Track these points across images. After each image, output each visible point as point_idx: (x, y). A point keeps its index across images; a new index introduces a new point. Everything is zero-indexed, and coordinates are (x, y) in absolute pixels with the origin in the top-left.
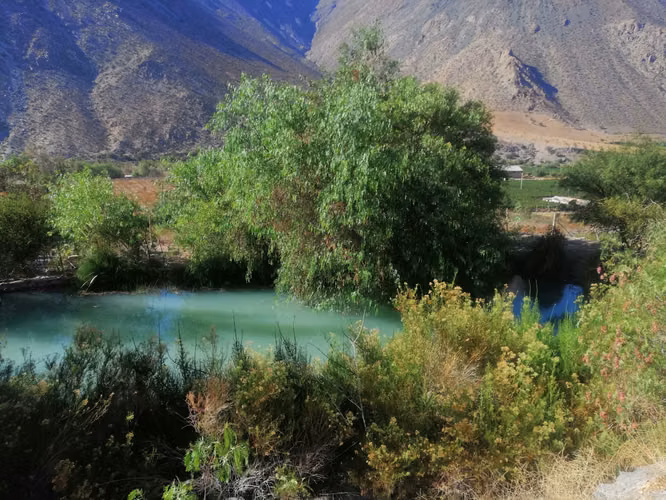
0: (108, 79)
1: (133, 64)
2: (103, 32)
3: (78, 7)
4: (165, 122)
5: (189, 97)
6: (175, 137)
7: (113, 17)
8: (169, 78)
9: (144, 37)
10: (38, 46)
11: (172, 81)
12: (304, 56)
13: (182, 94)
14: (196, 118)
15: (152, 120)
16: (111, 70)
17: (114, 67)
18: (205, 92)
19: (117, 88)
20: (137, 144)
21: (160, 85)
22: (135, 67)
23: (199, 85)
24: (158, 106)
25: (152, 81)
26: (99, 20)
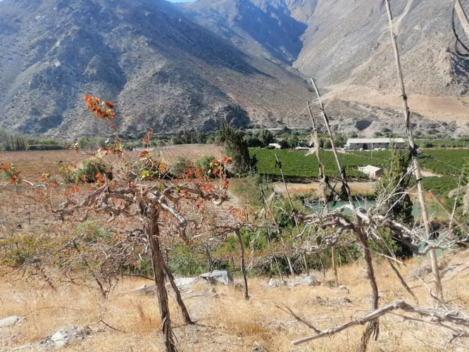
0: (132, 85)
1: (149, 75)
2: (135, 55)
3: (123, 40)
4: (162, 112)
5: (182, 94)
6: (168, 123)
7: (144, 45)
8: (171, 82)
9: (162, 56)
10: (92, 67)
11: (173, 84)
12: (291, 65)
13: (178, 92)
14: (184, 109)
15: (154, 111)
16: (135, 79)
17: (137, 77)
18: (196, 91)
19: (136, 90)
20: (139, 127)
21: (165, 86)
22: (151, 76)
23: (192, 86)
24: (160, 101)
25: (160, 84)
26: (135, 48)
